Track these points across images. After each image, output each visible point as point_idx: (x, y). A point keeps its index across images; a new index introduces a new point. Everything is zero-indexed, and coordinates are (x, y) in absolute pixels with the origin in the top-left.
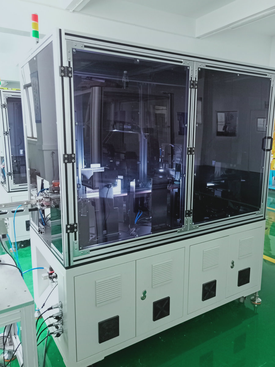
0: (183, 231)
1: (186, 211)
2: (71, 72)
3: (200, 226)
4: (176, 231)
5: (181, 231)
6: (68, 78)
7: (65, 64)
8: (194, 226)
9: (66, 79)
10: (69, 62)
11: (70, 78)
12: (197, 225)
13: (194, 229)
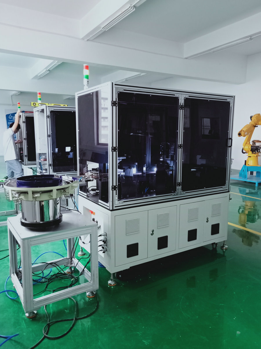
0: (176, 195)
1: (177, 183)
2: (117, 104)
3: (186, 193)
4: (172, 195)
5: (175, 195)
6: (115, 107)
7: (114, 100)
8: (182, 193)
9: (114, 107)
10: (116, 99)
11: (116, 106)
12: (184, 192)
13: (182, 194)
